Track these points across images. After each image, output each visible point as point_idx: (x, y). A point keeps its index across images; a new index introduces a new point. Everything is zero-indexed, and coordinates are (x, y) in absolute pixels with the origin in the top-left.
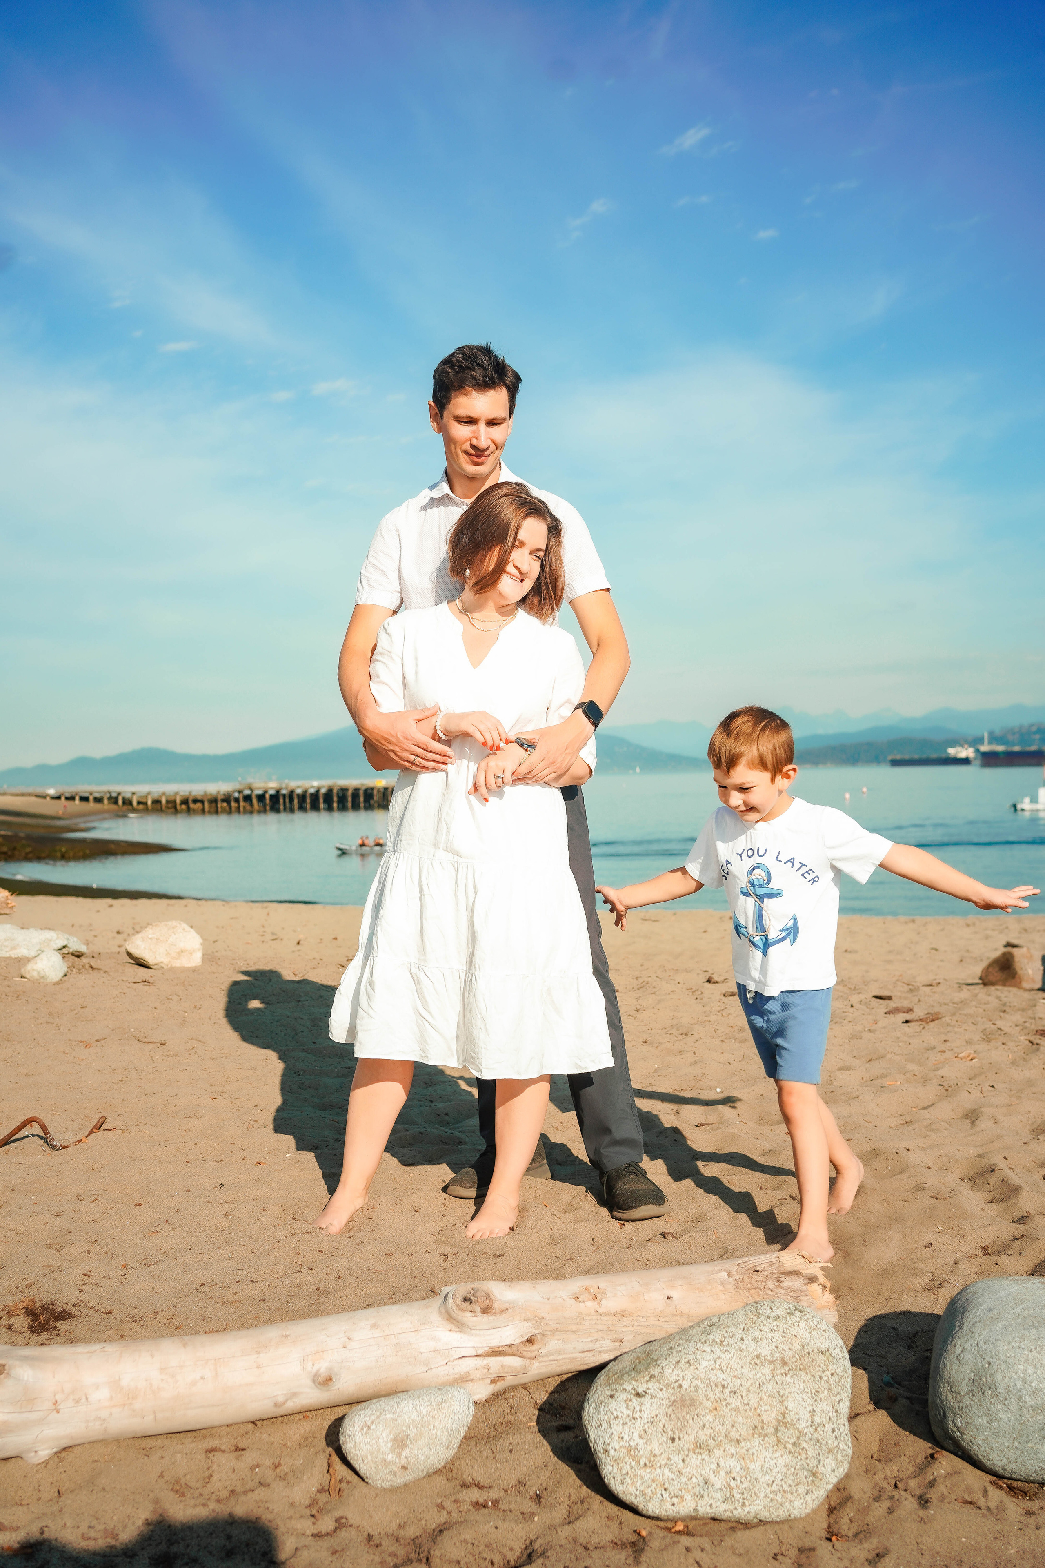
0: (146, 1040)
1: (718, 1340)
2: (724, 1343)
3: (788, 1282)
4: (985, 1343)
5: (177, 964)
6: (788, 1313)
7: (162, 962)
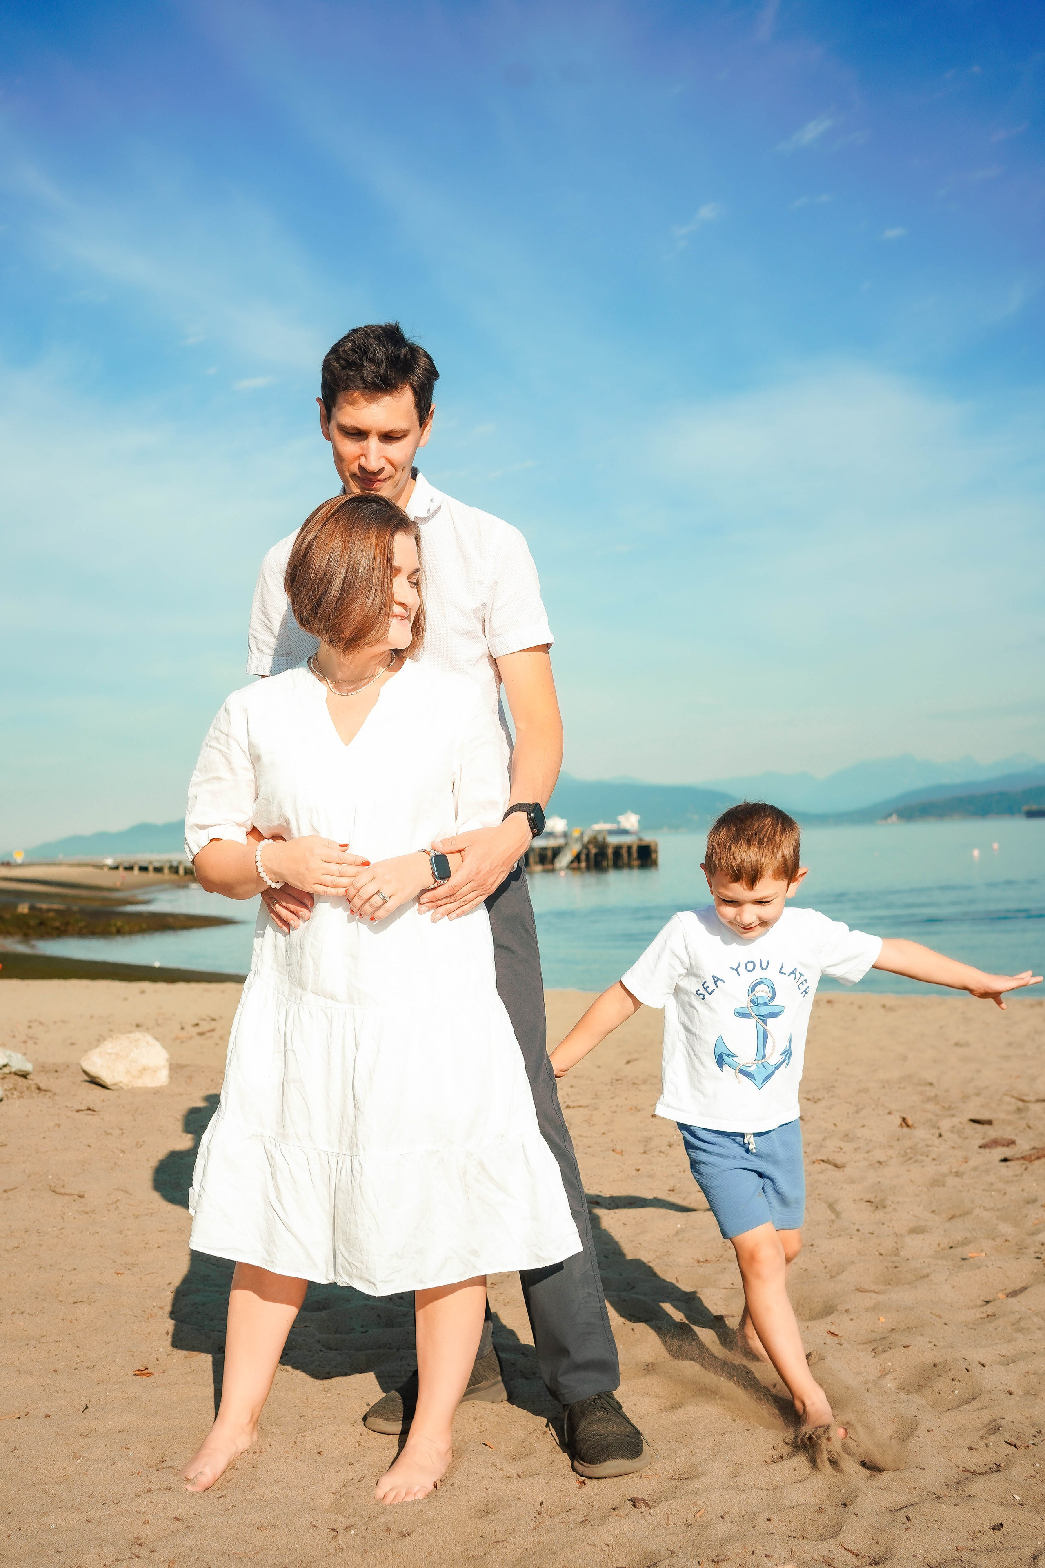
0: (63, 1191)
5: (139, 1083)
7: (121, 1082)
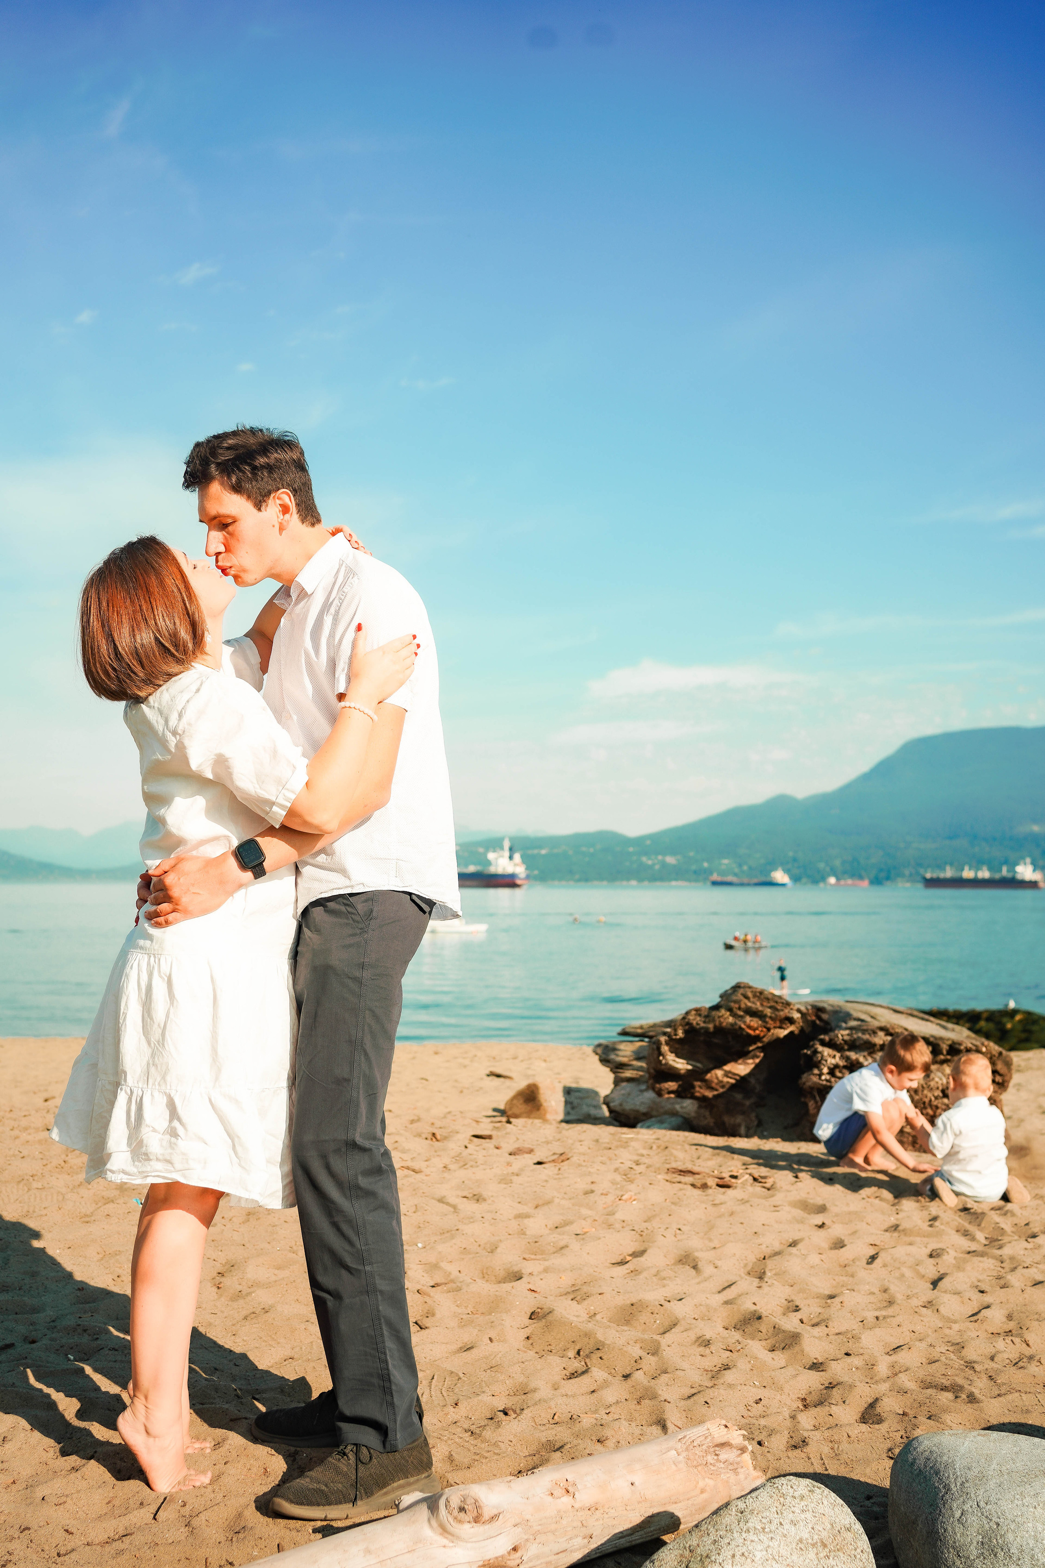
1: (759, 1528)
2: (766, 1530)
3: (725, 1455)
4: (986, 1504)
6: (810, 1491)
